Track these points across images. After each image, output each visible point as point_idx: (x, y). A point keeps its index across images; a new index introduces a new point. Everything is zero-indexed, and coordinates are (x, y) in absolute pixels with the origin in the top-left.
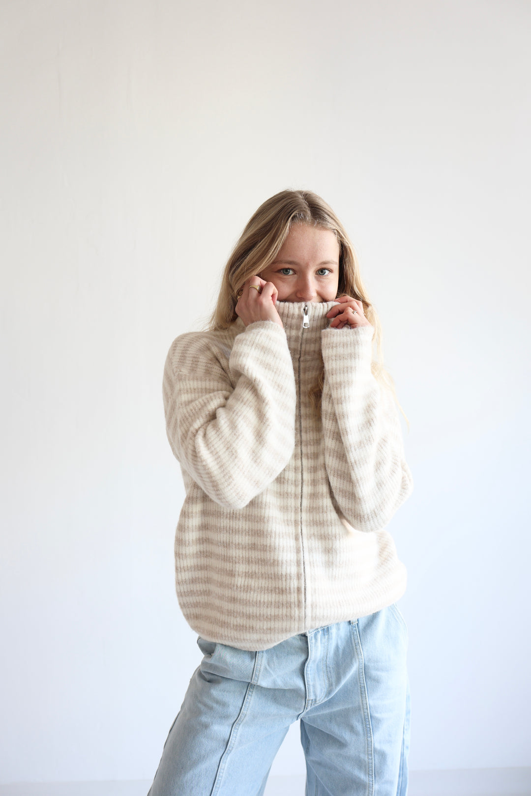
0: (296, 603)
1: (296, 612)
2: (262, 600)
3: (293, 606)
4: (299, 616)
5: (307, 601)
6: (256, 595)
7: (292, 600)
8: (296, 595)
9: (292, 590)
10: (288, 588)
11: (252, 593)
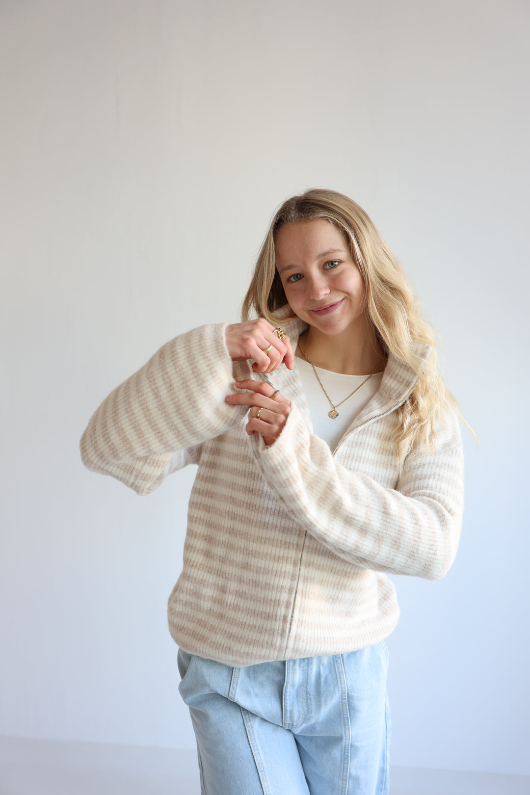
0: (280, 632)
1: (278, 641)
2: (248, 622)
3: (276, 633)
4: (280, 646)
5: (291, 632)
6: (243, 616)
7: (277, 628)
8: (281, 623)
9: (278, 618)
10: (274, 614)
11: (240, 613)
